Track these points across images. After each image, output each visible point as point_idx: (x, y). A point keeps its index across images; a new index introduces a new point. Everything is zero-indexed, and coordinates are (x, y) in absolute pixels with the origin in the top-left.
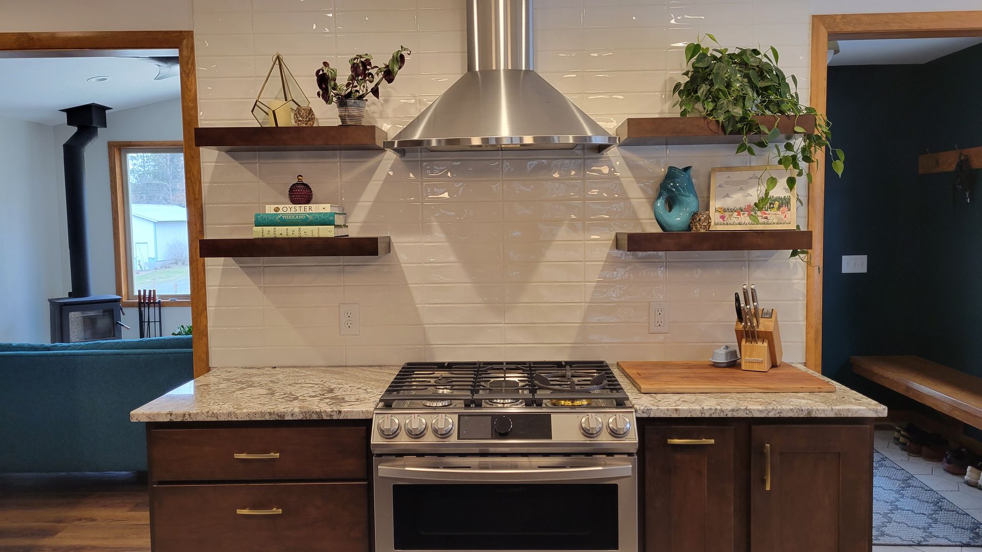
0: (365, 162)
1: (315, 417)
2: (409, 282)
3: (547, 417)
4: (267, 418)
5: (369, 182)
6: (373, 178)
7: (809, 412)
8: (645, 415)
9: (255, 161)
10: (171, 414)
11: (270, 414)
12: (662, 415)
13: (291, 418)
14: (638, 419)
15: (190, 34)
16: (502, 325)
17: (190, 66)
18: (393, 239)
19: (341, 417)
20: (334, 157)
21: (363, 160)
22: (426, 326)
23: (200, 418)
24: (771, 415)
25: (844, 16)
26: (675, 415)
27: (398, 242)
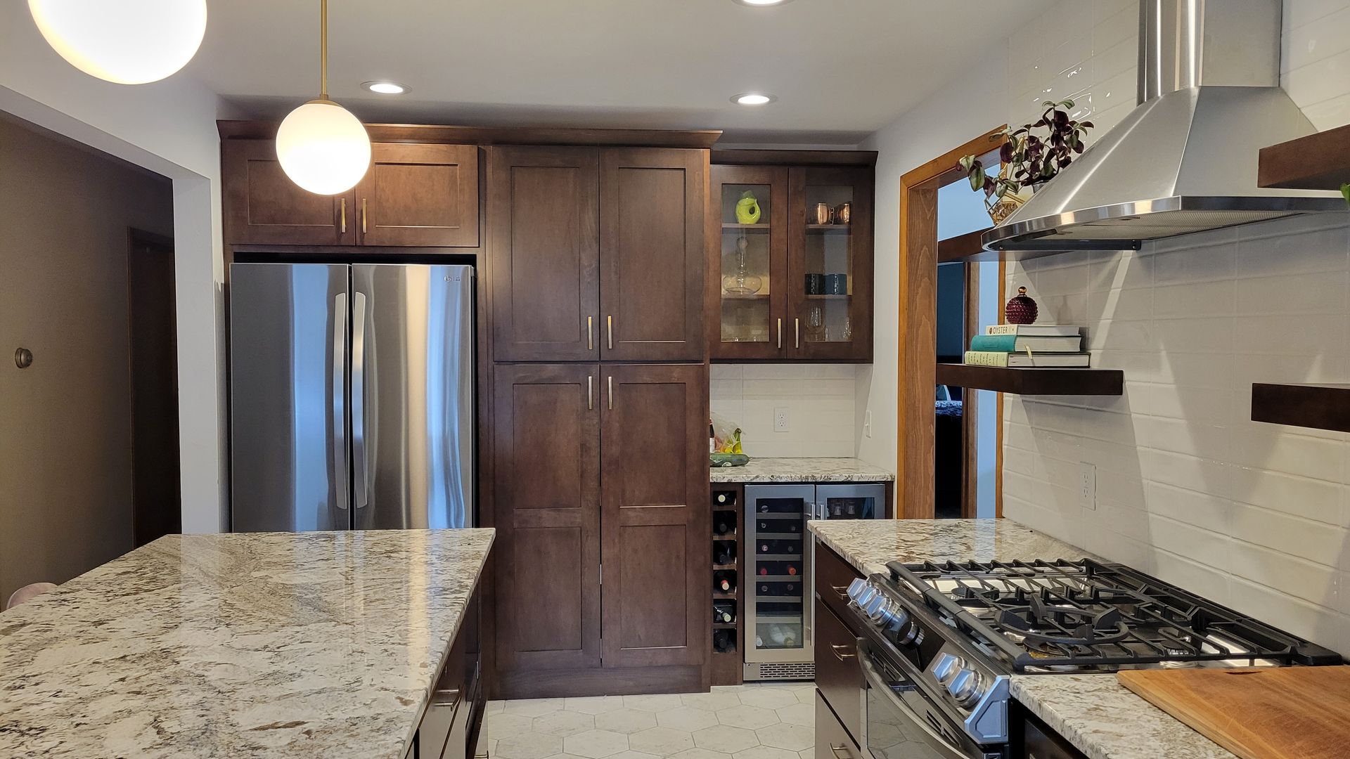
0: (1109, 261)
2: (1138, 442)
5: (1108, 292)
6: (1113, 286)
9: (1034, 271)
16: (1228, 538)
18: (1126, 376)
20: (1085, 258)
21: (1106, 259)
22: (1151, 515)
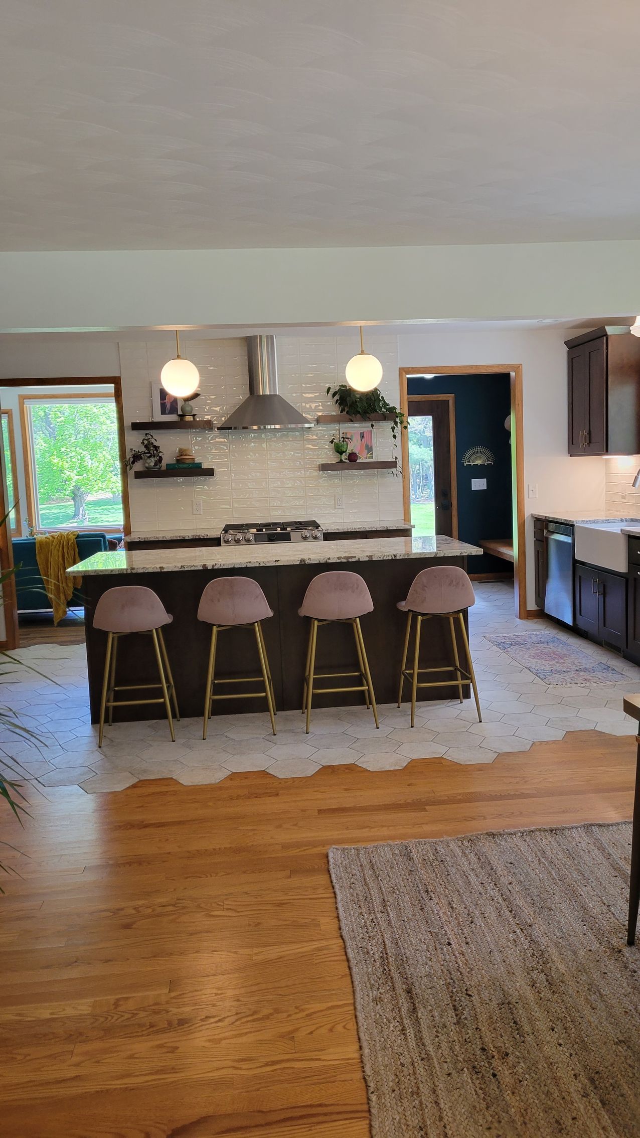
1: (197, 537)
3: (289, 533)
4: (178, 538)
7: (387, 528)
8: (326, 532)
10: (139, 538)
11: (179, 537)
12: (333, 531)
13: (187, 538)
14: (323, 533)
15: (119, 378)
17: (120, 392)
19: (208, 537)
23: (151, 540)
24: (373, 529)
25: (412, 368)
26: (337, 531)
27: (217, 471)
